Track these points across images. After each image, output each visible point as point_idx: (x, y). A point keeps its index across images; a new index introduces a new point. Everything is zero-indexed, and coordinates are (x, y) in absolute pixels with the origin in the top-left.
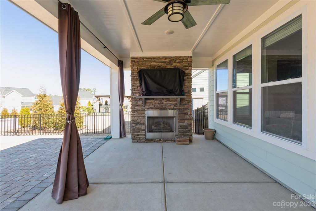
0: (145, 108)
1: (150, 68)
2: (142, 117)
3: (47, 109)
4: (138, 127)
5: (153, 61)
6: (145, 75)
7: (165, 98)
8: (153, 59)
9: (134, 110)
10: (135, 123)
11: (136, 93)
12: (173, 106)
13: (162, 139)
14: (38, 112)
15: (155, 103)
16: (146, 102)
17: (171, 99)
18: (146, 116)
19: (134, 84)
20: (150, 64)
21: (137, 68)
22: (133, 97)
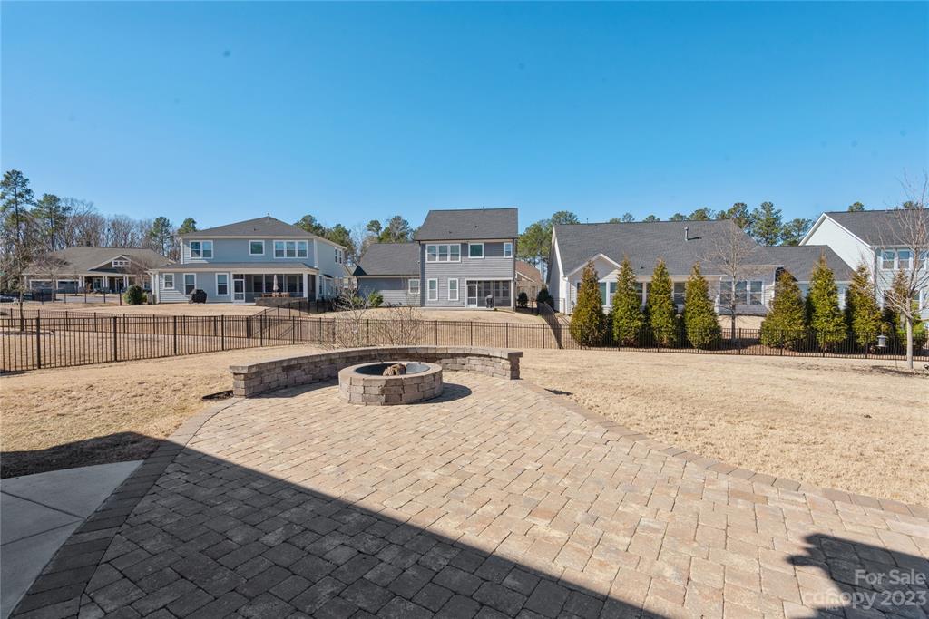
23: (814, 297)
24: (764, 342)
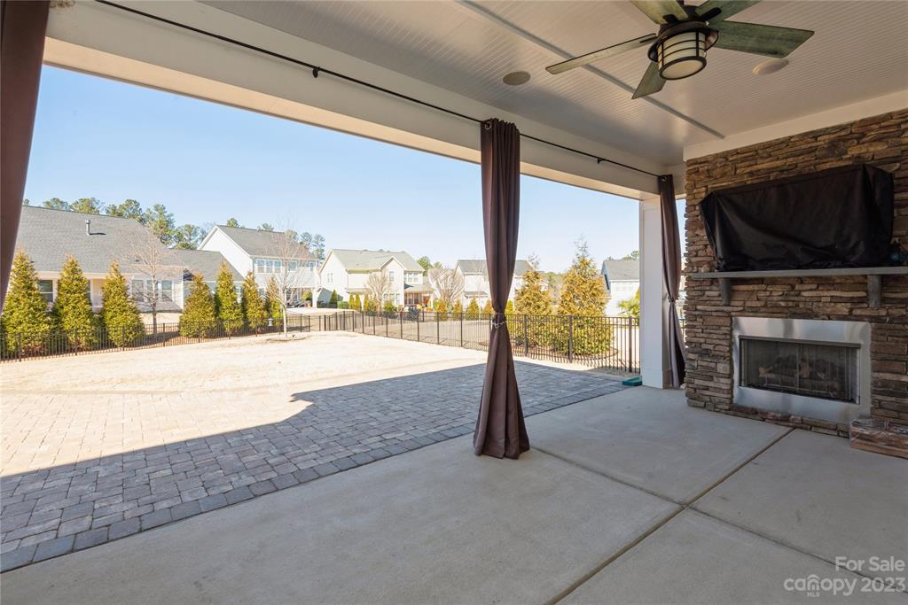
0: (729, 309)
1: (749, 182)
2: (721, 337)
3: (539, 303)
4: (705, 364)
5: (762, 158)
6: (724, 209)
7: (809, 277)
8: (760, 152)
9: (694, 313)
10: (696, 350)
11: (699, 264)
12: (849, 305)
13: (792, 417)
14: (525, 311)
15: (768, 293)
16: (734, 291)
17: (838, 281)
18: (737, 334)
19: (695, 239)
20: (749, 170)
21: (704, 189)
22: (691, 274)
23: (220, 294)
24: (184, 334)
